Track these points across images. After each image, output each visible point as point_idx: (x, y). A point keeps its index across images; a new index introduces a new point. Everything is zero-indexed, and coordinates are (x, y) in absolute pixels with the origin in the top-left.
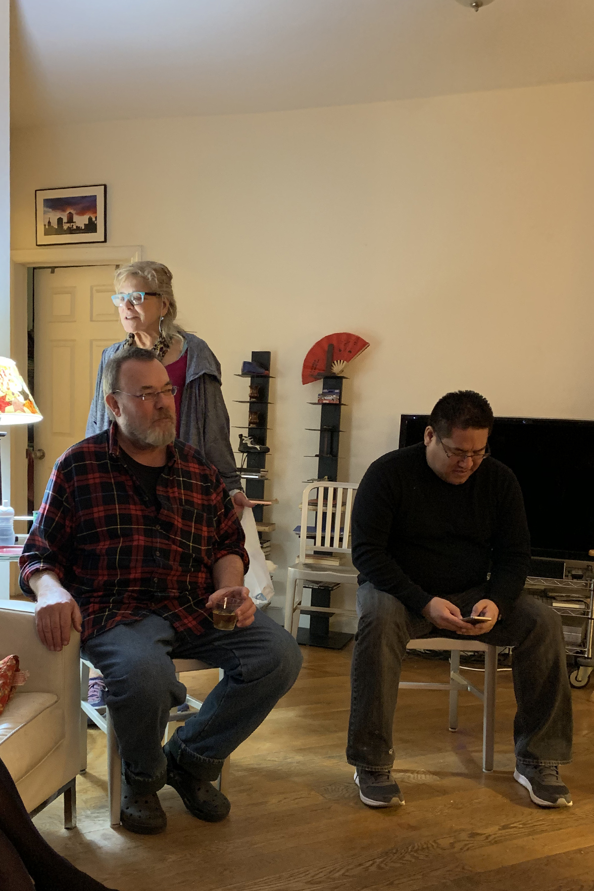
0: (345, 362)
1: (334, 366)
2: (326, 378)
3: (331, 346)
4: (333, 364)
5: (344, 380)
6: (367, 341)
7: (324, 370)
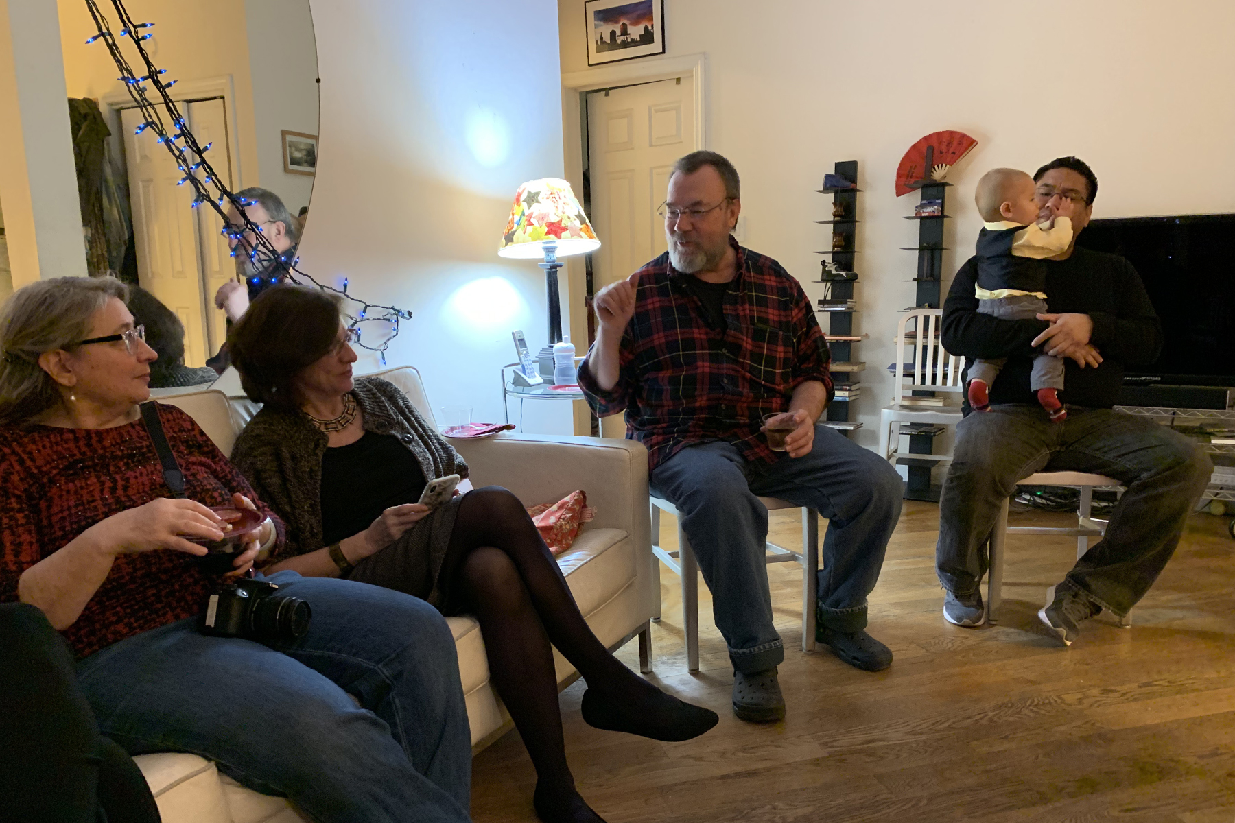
0: (948, 165)
1: (935, 172)
2: (925, 187)
3: (931, 149)
4: (933, 170)
5: (947, 187)
6: (975, 139)
7: (922, 178)
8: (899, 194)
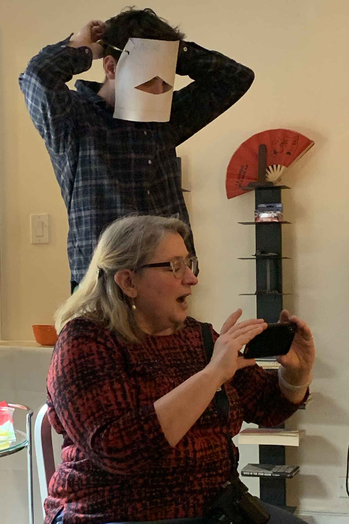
0: (283, 167)
1: (269, 173)
2: (259, 189)
3: (263, 148)
4: (267, 170)
5: (282, 190)
6: (311, 139)
7: (255, 179)
8: (229, 196)
